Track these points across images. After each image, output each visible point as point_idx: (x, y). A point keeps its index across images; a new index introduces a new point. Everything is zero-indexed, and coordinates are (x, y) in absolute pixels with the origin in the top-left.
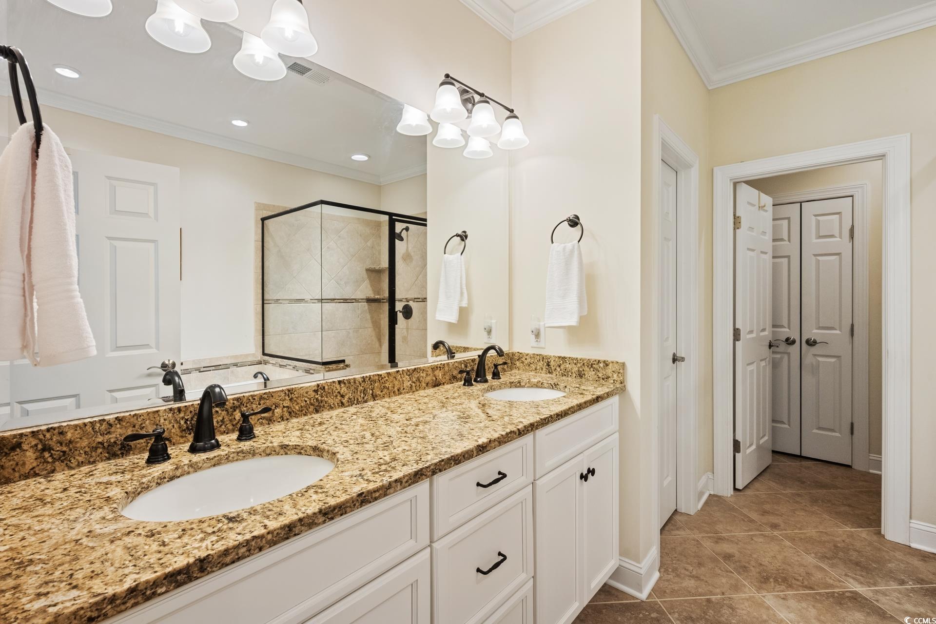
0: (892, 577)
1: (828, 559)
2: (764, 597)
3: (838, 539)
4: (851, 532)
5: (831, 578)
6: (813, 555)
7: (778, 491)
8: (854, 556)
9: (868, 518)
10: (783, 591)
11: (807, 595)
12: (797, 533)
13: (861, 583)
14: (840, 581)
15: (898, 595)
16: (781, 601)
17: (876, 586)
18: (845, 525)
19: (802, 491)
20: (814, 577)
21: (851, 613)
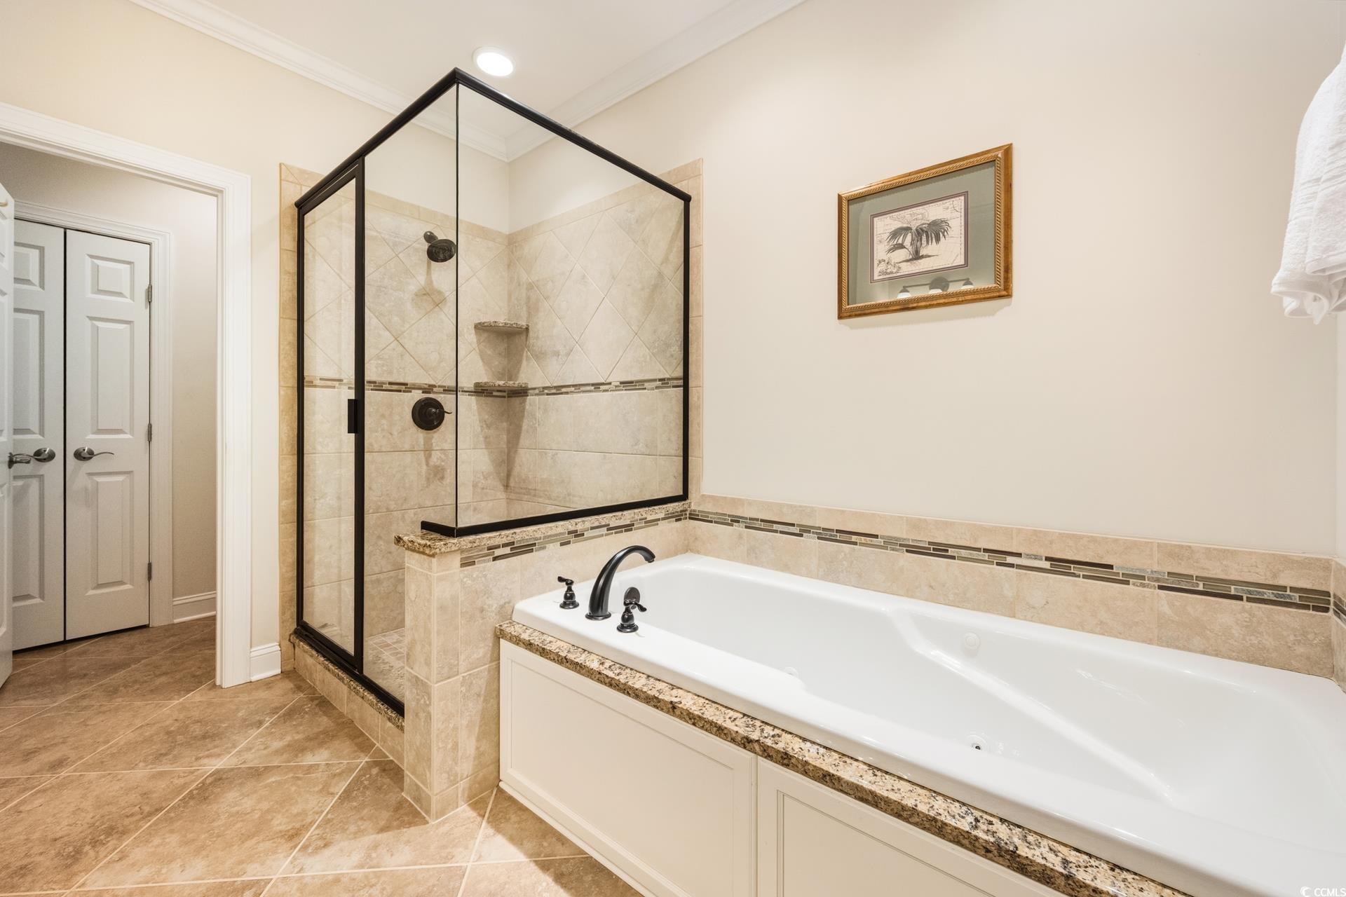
0: (247, 726)
1: (166, 754)
2: (83, 885)
3: (168, 723)
4: (180, 704)
5: (179, 777)
6: (141, 765)
7: (46, 707)
8: (197, 730)
9: (194, 676)
10: (115, 849)
11: (155, 824)
12: (103, 750)
13: (219, 755)
14: (192, 772)
15: (261, 740)
16: (118, 866)
17: (235, 748)
18: (170, 699)
19: (87, 689)
20: (155, 792)
21: (222, 800)
